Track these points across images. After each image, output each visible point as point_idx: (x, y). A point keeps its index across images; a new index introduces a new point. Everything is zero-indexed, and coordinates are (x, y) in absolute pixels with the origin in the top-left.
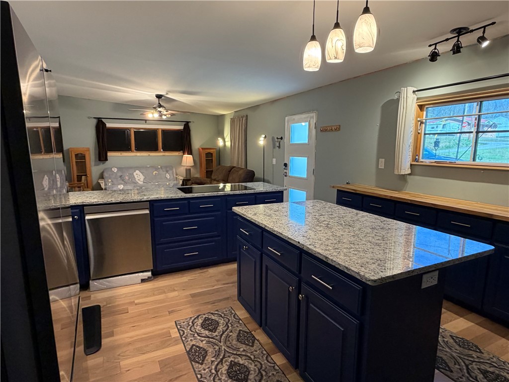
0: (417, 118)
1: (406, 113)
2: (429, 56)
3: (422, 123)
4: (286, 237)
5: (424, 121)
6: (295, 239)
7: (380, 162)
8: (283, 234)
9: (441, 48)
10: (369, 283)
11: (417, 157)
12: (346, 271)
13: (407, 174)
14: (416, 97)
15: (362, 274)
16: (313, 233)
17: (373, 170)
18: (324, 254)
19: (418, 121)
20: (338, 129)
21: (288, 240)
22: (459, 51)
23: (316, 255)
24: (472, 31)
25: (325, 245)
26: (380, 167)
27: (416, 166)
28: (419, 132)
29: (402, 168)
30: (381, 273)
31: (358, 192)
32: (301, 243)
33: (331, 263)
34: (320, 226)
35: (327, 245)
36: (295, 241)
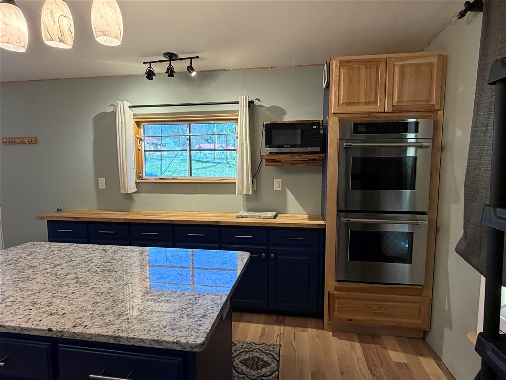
0: (136, 135)
1: (125, 128)
2: (146, 73)
3: (141, 140)
4: (15, 328)
5: (143, 138)
6: (39, 327)
7: (100, 182)
8: (6, 324)
9: (156, 68)
10: (197, 350)
11: (141, 174)
12: (156, 346)
13: (133, 193)
14: (132, 113)
15: (183, 341)
16: (63, 302)
17: (92, 191)
18: (110, 334)
19: (138, 138)
20: (33, 141)
21: (22, 332)
22: (172, 75)
23: (94, 340)
24: (181, 59)
25: (98, 316)
26: (100, 187)
27: (141, 184)
28: (140, 148)
29: (129, 187)
30: (201, 328)
31: (80, 220)
32: (54, 329)
33: (127, 343)
34: (68, 285)
35: (103, 315)
36: (39, 330)
